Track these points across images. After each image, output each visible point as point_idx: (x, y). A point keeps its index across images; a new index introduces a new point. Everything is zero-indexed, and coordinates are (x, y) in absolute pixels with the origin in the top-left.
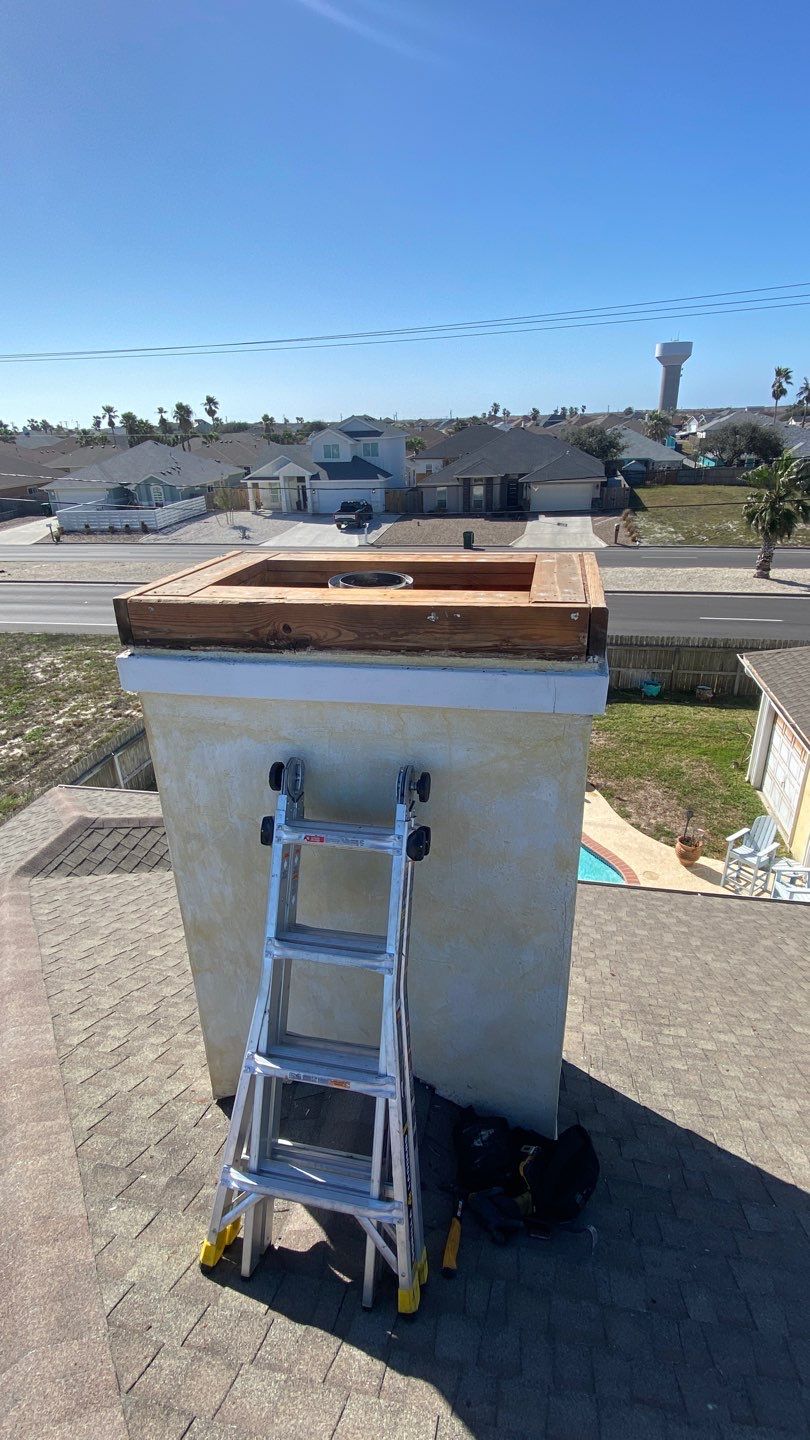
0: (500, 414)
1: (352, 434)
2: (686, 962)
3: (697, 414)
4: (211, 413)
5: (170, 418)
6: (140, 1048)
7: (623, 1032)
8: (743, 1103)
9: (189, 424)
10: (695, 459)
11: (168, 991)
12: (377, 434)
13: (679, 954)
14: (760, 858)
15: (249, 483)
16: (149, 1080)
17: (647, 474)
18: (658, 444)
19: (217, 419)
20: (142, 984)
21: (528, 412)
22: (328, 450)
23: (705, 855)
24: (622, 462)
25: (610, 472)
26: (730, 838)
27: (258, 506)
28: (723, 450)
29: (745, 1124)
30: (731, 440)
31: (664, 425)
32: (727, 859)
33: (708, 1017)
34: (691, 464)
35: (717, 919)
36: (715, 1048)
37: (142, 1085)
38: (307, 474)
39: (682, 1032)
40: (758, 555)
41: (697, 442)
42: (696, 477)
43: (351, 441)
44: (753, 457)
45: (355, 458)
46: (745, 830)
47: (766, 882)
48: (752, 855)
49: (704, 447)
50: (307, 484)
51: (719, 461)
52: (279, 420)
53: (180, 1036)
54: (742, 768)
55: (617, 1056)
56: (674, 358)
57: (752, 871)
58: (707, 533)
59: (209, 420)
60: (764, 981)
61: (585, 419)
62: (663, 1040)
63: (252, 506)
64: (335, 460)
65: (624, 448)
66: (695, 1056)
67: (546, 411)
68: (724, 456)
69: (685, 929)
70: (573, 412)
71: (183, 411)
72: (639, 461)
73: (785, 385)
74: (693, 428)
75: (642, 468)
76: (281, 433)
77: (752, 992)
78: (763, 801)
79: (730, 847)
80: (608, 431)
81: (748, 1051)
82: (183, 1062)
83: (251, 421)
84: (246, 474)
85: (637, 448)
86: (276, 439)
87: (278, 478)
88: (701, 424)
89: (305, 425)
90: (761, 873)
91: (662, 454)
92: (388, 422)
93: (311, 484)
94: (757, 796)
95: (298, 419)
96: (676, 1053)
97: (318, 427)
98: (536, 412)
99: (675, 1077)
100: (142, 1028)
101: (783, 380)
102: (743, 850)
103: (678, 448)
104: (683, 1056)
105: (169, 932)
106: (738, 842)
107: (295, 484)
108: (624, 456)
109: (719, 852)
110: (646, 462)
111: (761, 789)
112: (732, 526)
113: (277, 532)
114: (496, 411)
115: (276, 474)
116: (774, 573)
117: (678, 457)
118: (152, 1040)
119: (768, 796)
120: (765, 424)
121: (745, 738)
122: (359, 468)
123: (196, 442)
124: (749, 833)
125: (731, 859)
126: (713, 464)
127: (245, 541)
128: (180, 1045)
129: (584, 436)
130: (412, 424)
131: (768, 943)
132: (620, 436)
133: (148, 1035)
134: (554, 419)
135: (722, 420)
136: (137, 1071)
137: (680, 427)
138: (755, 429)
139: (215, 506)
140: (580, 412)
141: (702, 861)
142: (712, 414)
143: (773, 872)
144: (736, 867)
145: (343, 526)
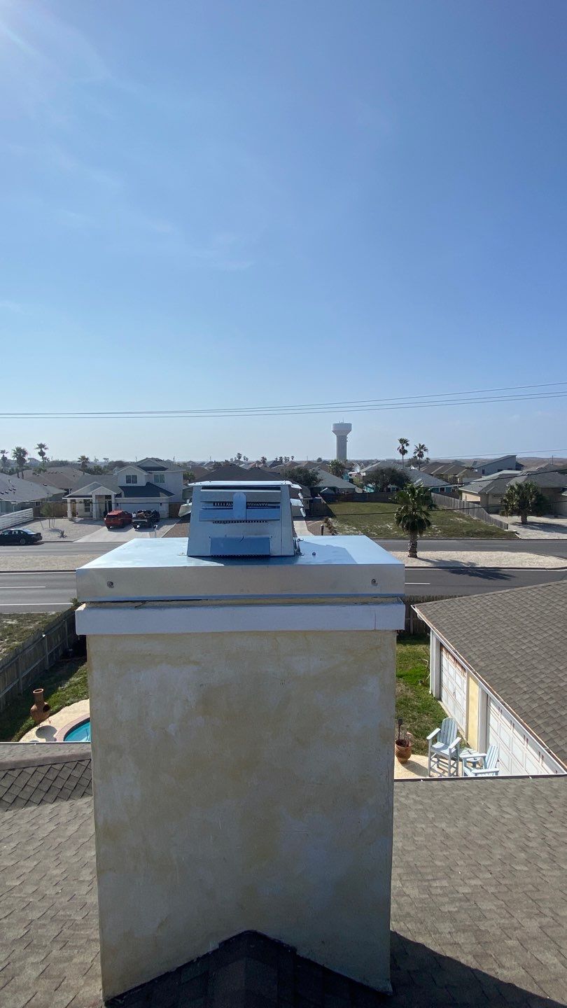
0: (242, 460)
1: (146, 469)
2: (430, 830)
3: (359, 463)
4: (42, 454)
5: (10, 456)
6: (22, 968)
7: (405, 889)
8: (503, 929)
9: (25, 461)
10: (362, 487)
11: (35, 915)
12: (164, 469)
13: (424, 826)
14: (450, 750)
15: (69, 500)
16: (39, 995)
17: (335, 496)
18: (340, 479)
19: (45, 458)
20: (8, 912)
21: (260, 459)
22: (129, 479)
23: (413, 753)
24: (320, 489)
25: (314, 495)
26: (429, 737)
27: (74, 514)
28: (377, 483)
29: (510, 943)
30: (381, 477)
31: (340, 468)
32: (429, 754)
33: (457, 869)
34: (359, 491)
35: (439, 797)
36: (470, 891)
37: (33, 1001)
38: (113, 493)
39: (445, 883)
40: (408, 543)
41: (361, 478)
42: (364, 498)
43: (145, 473)
44: (394, 486)
45: (148, 484)
46: (437, 730)
47: (457, 768)
48: (444, 748)
49: (366, 480)
50: (113, 500)
51: (376, 489)
52: (91, 460)
53: (55, 953)
54: (427, 685)
55: (407, 909)
56: (342, 432)
57: (447, 762)
58: (376, 530)
59: (39, 458)
60: (485, 837)
61: (294, 464)
62: (434, 891)
63: (69, 515)
64: (135, 485)
65: (320, 480)
66: (460, 900)
67: (270, 459)
68: (379, 486)
69: (421, 807)
70: (287, 459)
71: (20, 453)
72: (329, 488)
73: (406, 448)
74: (358, 470)
75: (332, 492)
76: (92, 467)
77: (480, 846)
78: (443, 707)
79: (430, 743)
80: (310, 471)
81: (492, 890)
82: (65, 974)
83: (70, 460)
84: (66, 494)
85: (328, 481)
86: (90, 471)
87: (91, 496)
88: (362, 468)
89: (111, 463)
90: (453, 762)
91: (342, 484)
92: (169, 462)
93: (115, 500)
94: (439, 705)
95: (105, 459)
96: (446, 899)
97: (121, 464)
98: (264, 459)
99: (452, 917)
100: (19, 950)
101: (405, 445)
102: (438, 745)
103: (351, 481)
104: (452, 901)
105: (22, 863)
106: (435, 740)
107: (104, 500)
108: (320, 485)
109: (423, 750)
110: (334, 489)
111: (440, 699)
112: (390, 526)
113: (88, 533)
114: (240, 458)
115: (90, 494)
116: (420, 554)
117: (352, 486)
118: (32, 959)
119: (446, 704)
120: (399, 468)
121: (425, 663)
122: (151, 490)
123: (28, 473)
124: (440, 731)
125: (432, 754)
126: (372, 491)
127: (62, 539)
128: (58, 960)
129: (296, 473)
130: (185, 464)
131: (478, 809)
132: (317, 474)
133: (26, 956)
134: (275, 463)
135: (374, 466)
136: (26, 988)
137: (351, 470)
138: (394, 471)
139: (42, 515)
140: (291, 460)
141: (414, 758)
142: (367, 463)
143: (461, 760)
144: (436, 760)
145: (138, 526)
